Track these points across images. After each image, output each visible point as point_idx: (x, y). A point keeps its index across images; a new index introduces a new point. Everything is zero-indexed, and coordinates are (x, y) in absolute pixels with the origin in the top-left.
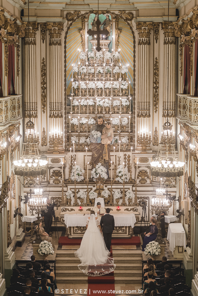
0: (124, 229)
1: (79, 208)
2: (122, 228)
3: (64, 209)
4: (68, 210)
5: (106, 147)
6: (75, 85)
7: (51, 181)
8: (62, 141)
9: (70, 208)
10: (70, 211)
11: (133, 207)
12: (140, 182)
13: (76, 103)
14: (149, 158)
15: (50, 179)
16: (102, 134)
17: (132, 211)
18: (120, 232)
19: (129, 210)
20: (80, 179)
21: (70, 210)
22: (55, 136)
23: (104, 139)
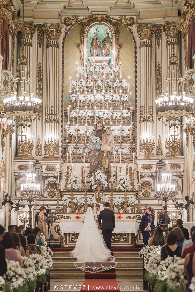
0: (126, 238)
1: (76, 215)
2: (124, 236)
3: (60, 216)
4: (64, 217)
5: (106, 154)
6: (73, 98)
7: (46, 194)
8: (58, 146)
9: (65, 215)
10: (66, 219)
11: (136, 215)
12: (143, 194)
13: (74, 114)
14: (152, 165)
15: (44, 192)
16: (101, 140)
17: (135, 219)
18: (122, 240)
19: (132, 217)
20: (77, 186)
21: (66, 217)
22: (51, 141)
23: (104, 145)
